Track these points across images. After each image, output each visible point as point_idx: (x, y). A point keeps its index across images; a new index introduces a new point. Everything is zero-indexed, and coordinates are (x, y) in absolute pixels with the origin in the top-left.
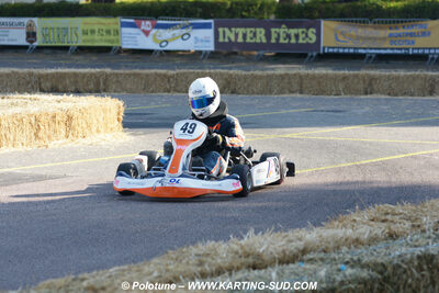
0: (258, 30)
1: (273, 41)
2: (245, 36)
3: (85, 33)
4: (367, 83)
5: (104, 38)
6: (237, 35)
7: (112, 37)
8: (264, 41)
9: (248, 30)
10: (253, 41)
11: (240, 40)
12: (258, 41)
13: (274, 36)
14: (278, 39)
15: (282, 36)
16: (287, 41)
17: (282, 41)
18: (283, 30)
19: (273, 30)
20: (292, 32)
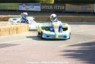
0: (51, 6)
1: (54, 9)
2: (47, 7)
3: (10, 7)
4: (82, 19)
5: (14, 8)
6: (45, 7)
7: (17, 8)
9: (48, 6)
10: (49, 9)
11: (46, 8)
12: (51, 9)
13: (54, 7)
14: (55, 8)
15: (56, 7)
16: (57, 9)
17: (56, 9)
18: (56, 6)
19: (54, 6)
20: (59, 6)
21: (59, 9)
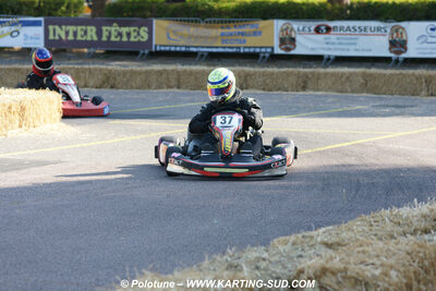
0: (89, 28)
1: (104, 39)
2: (75, 34)
6: (67, 33)
8: (95, 38)
9: (79, 28)
10: (84, 38)
11: (71, 37)
12: (89, 39)
13: (105, 34)
14: (109, 37)
15: (114, 34)
16: (118, 39)
17: (113, 39)
18: (114, 29)
19: (104, 28)
20: (124, 30)
21: (125, 39)
